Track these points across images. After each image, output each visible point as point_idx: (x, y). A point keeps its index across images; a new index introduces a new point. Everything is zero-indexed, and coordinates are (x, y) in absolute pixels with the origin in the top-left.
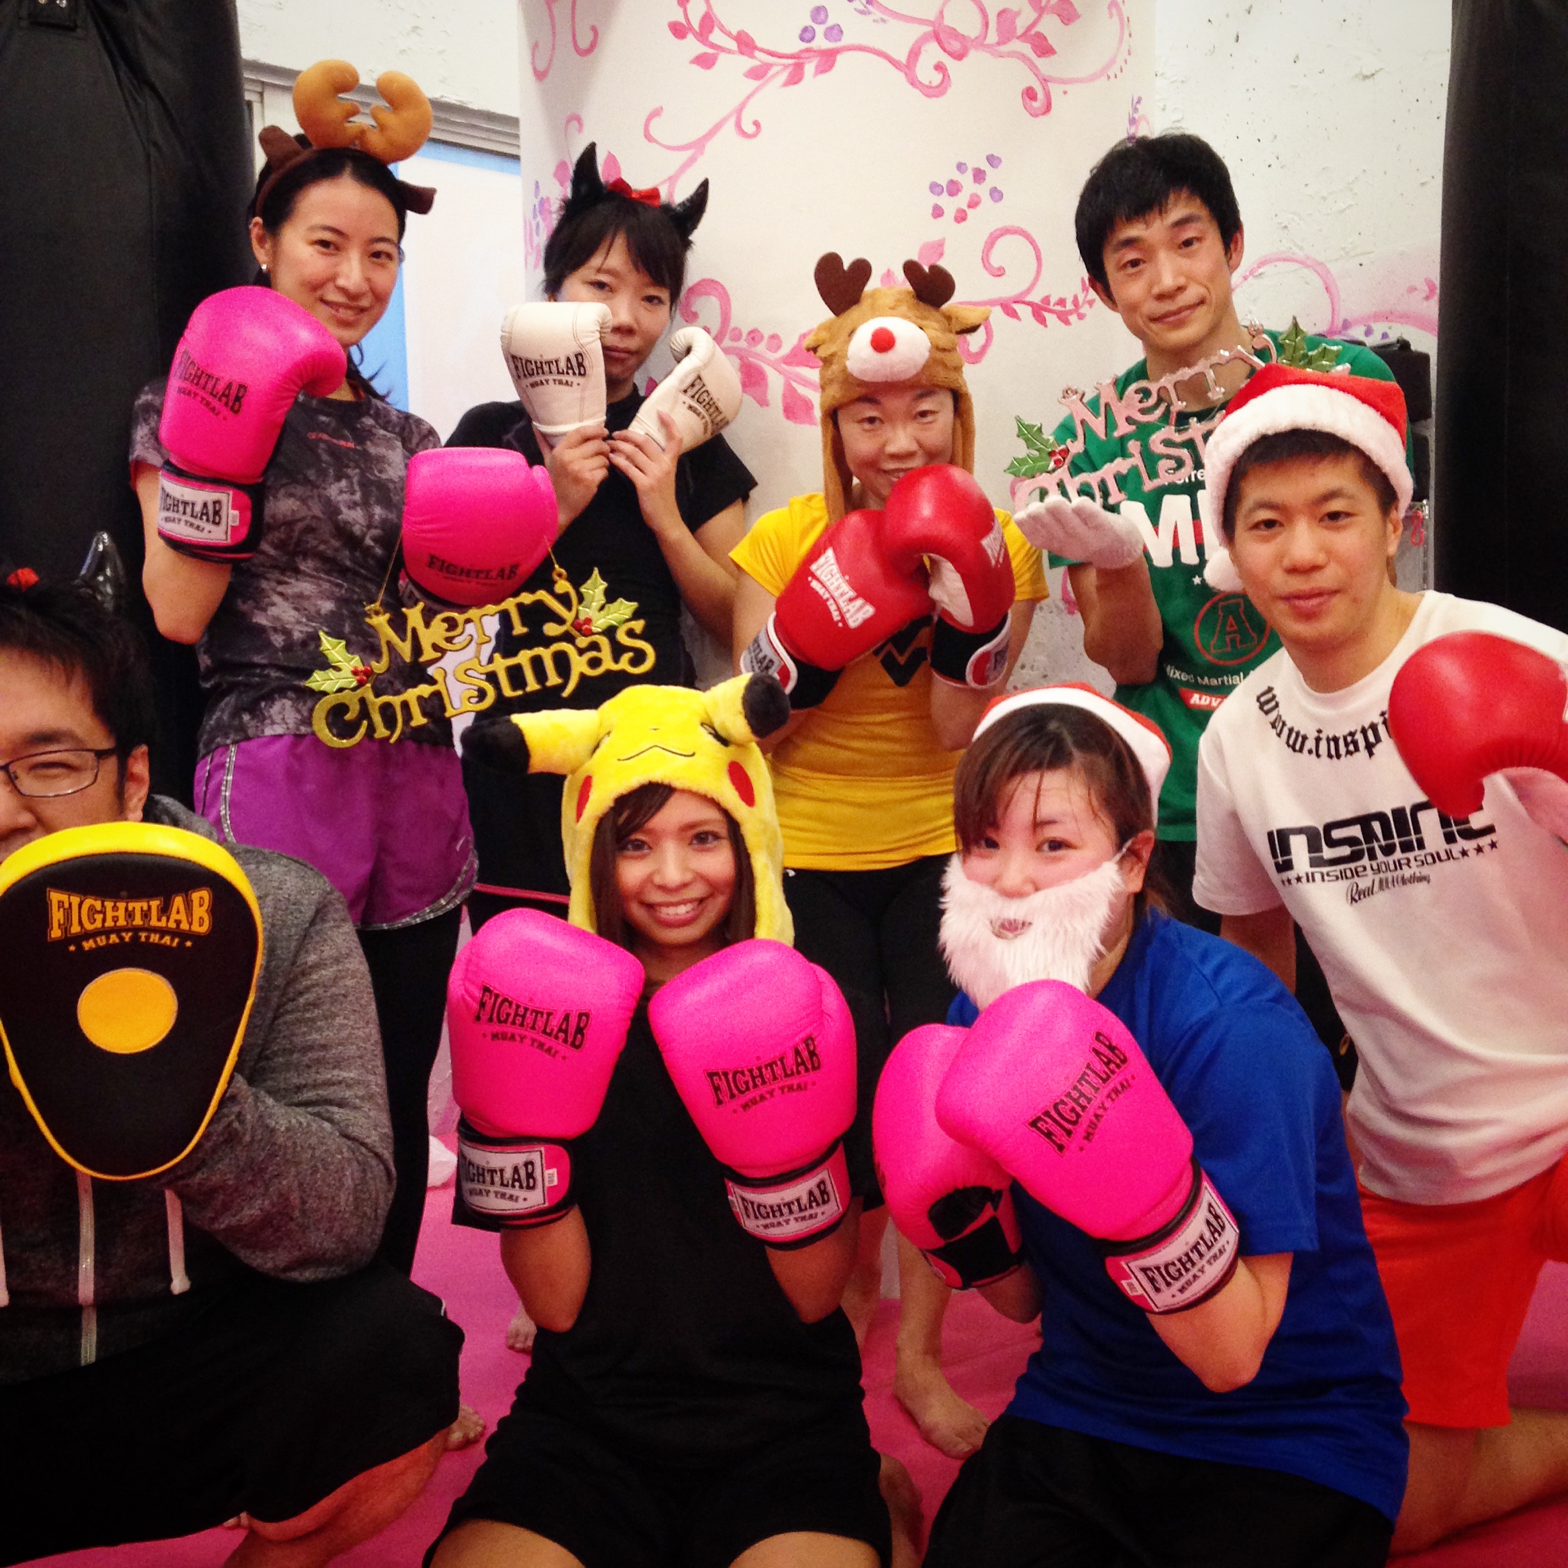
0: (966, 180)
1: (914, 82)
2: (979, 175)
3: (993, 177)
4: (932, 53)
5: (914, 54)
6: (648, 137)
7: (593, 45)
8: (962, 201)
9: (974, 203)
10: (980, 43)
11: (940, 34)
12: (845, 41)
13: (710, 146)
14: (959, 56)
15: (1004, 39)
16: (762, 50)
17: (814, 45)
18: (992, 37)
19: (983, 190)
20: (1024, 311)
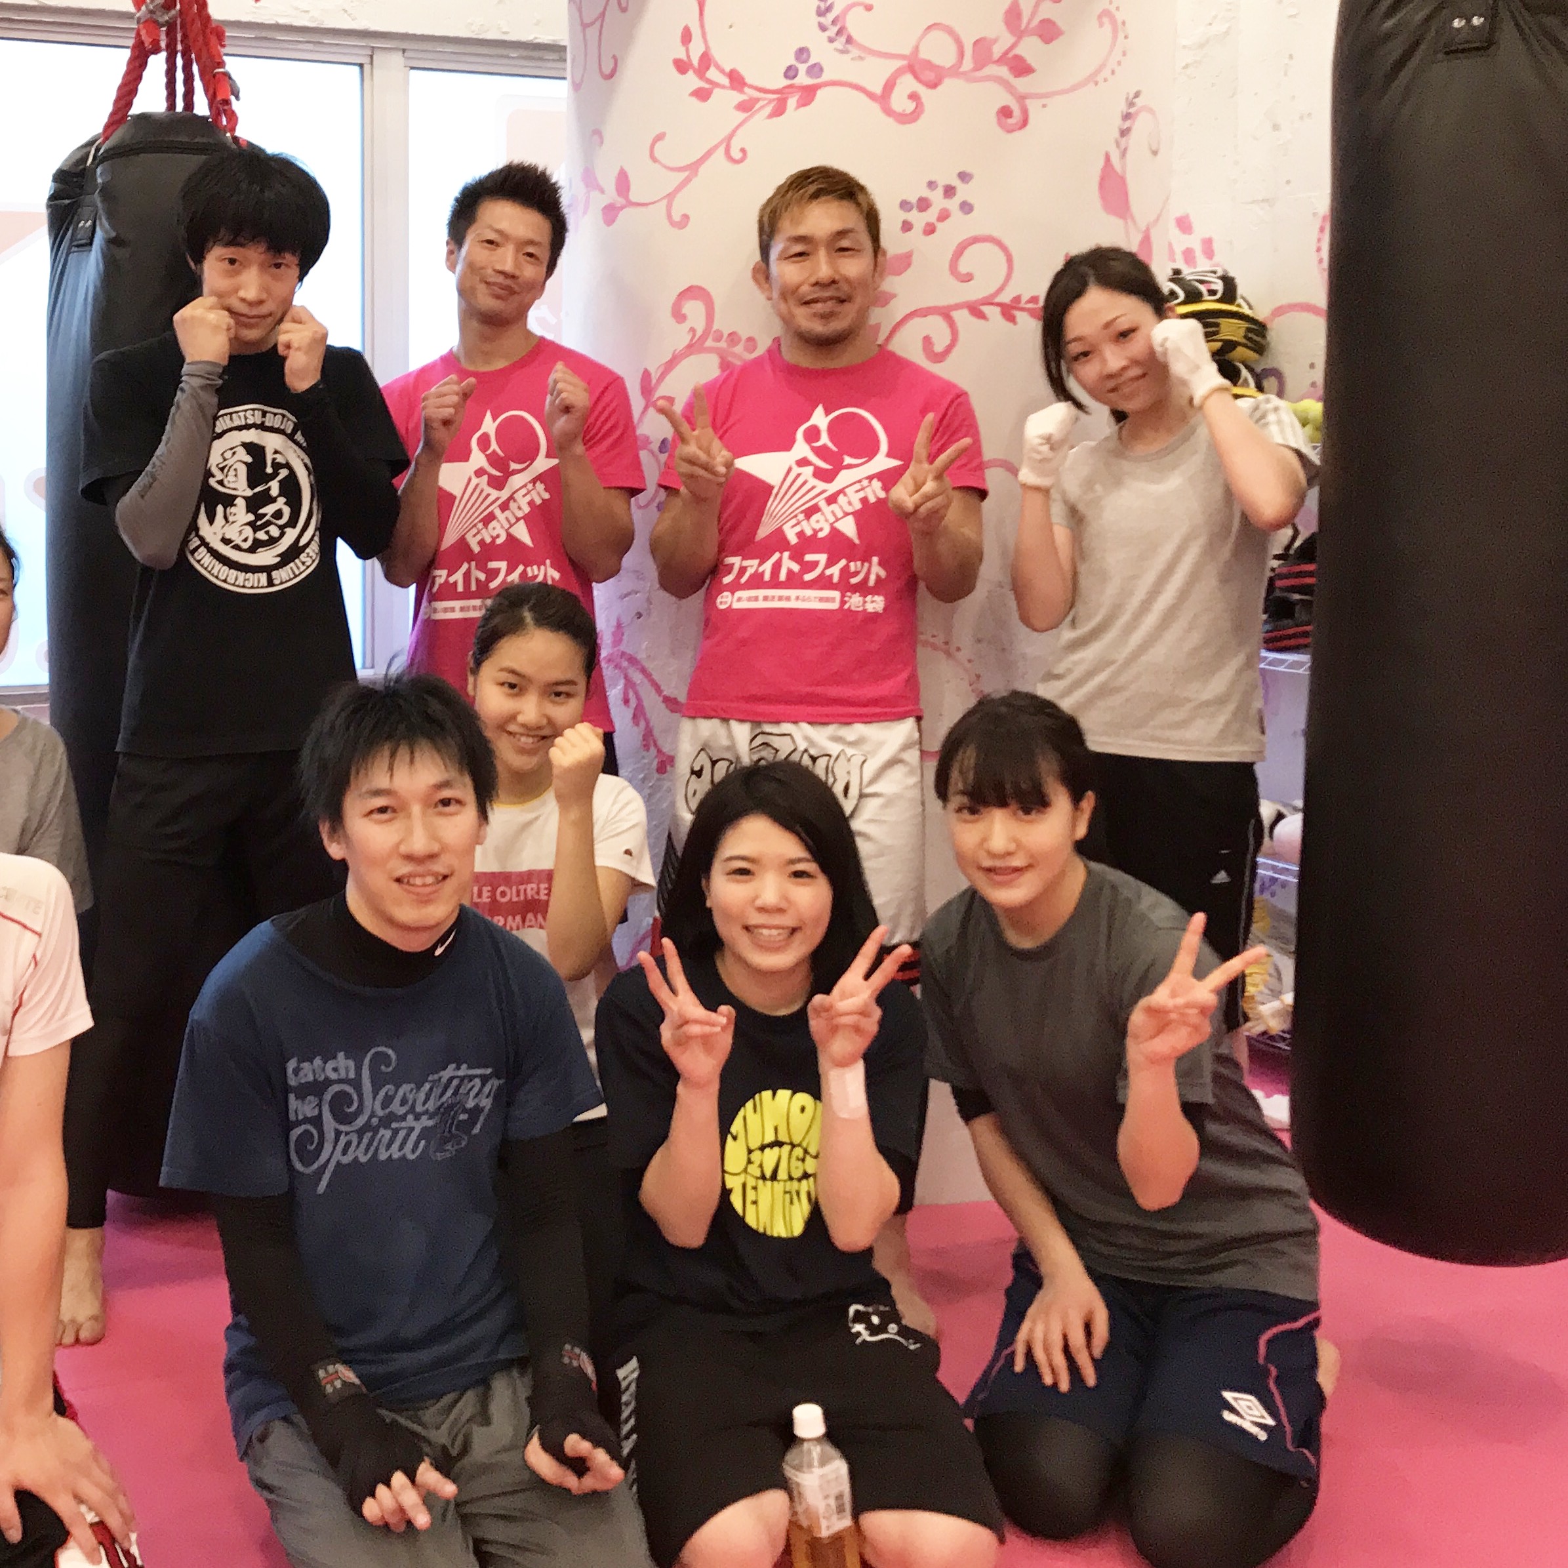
0: (937, 197)
1: (888, 112)
2: (949, 191)
3: (964, 192)
4: (907, 84)
5: (889, 86)
6: (654, 159)
7: (611, 75)
8: (931, 215)
9: (944, 216)
10: (955, 71)
11: (916, 67)
12: (825, 77)
13: (702, 169)
14: (933, 85)
15: (979, 65)
17: (796, 81)
18: (968, 64)
19: (953, 204)
20: (993, 312)
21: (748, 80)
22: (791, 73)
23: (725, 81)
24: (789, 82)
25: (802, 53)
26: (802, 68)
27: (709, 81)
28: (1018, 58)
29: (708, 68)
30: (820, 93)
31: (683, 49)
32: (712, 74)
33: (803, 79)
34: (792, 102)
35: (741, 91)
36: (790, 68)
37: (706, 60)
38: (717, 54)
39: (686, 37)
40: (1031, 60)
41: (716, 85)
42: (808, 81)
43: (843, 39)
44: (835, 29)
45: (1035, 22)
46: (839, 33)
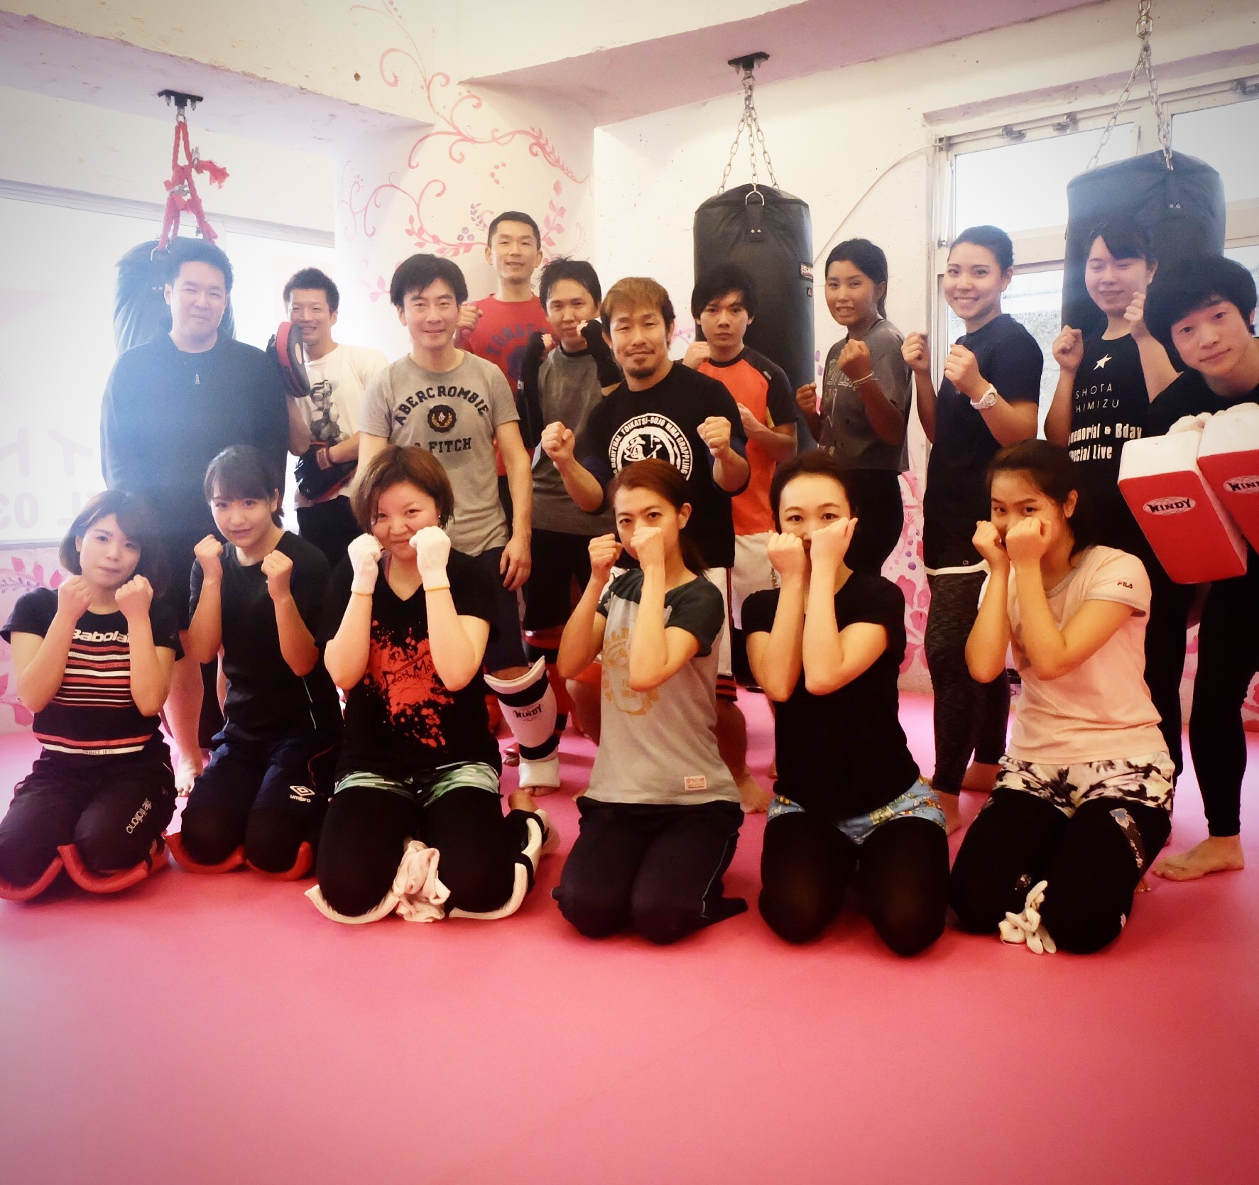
16: (443, 243)
17: (464, 241)
21: (442, 240)
22: (461, 238)
23: (431, 240)
24: (460, 242)
25: (465, 230)
26: (465, 236)
27: (423, 240)
28: (549, 239)
29: (423, 234)
30: (473, 247)
31: (410, 225)
32: (425, 236)
33: (466, 241)
34: (461, 250)
35: (438, 244)
36: (459, 236)
37: (421, 230)
38: (425, 227)
39: (411, 220)
40: (554, 240)
41: (426, 241)
42: (468, 242)
43: (482, 225)
44: (478, 220)
45: (555, 225)
46: (480, 222)
